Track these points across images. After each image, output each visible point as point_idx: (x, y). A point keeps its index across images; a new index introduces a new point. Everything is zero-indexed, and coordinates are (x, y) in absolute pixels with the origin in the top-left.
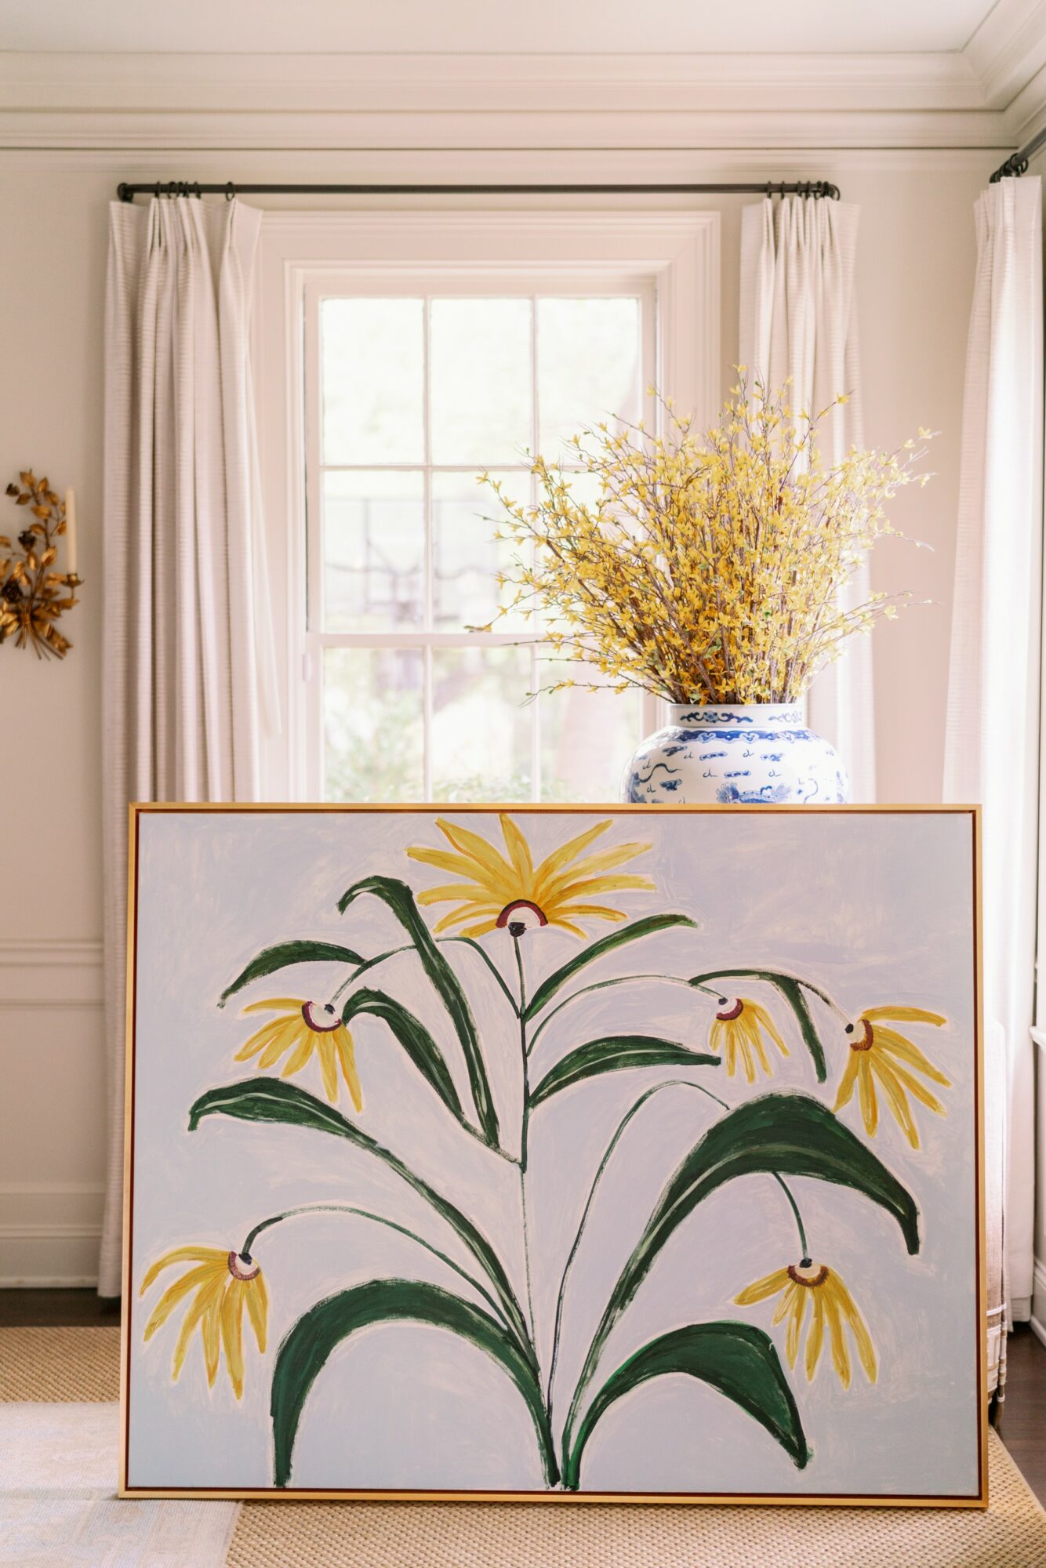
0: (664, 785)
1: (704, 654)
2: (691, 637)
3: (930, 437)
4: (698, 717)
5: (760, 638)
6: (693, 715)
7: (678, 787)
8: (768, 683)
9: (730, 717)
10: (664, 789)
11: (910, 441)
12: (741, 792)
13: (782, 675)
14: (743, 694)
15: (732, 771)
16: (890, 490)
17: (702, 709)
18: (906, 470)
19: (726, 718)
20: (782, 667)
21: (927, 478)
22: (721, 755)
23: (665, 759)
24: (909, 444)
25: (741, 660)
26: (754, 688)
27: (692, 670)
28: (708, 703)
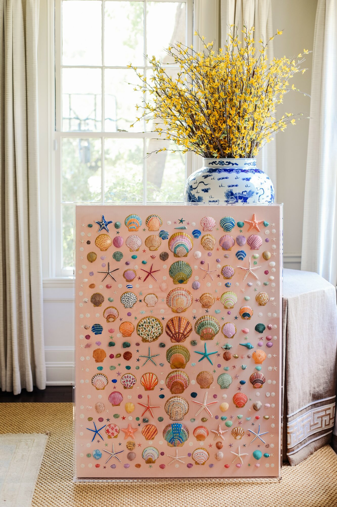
0: (203, 190)
1: (219, 137)
2: (214, 130)
3: (308, 53)
4: (216, 163)
5: (243, 131)
6: (214, 162)
7: (209, 191)
8: (245, 150)
9: (229, 163)
10: (203, 192)
11: (300, 54)
12: (234, 193)
13: (250, 147)
14: (235, 154)
15: (231, 184)
16: (291, 75)
17: (218, 160)
18: (297, 67)
19: (227, 163)
20: (250, 143)
21: (304, 71)
22: (226, 178)
23: (203, 179)
24: (300, 56)
25: (235, 140)
26: (240, 152)
27: (214, 144)
28: (220, 157)
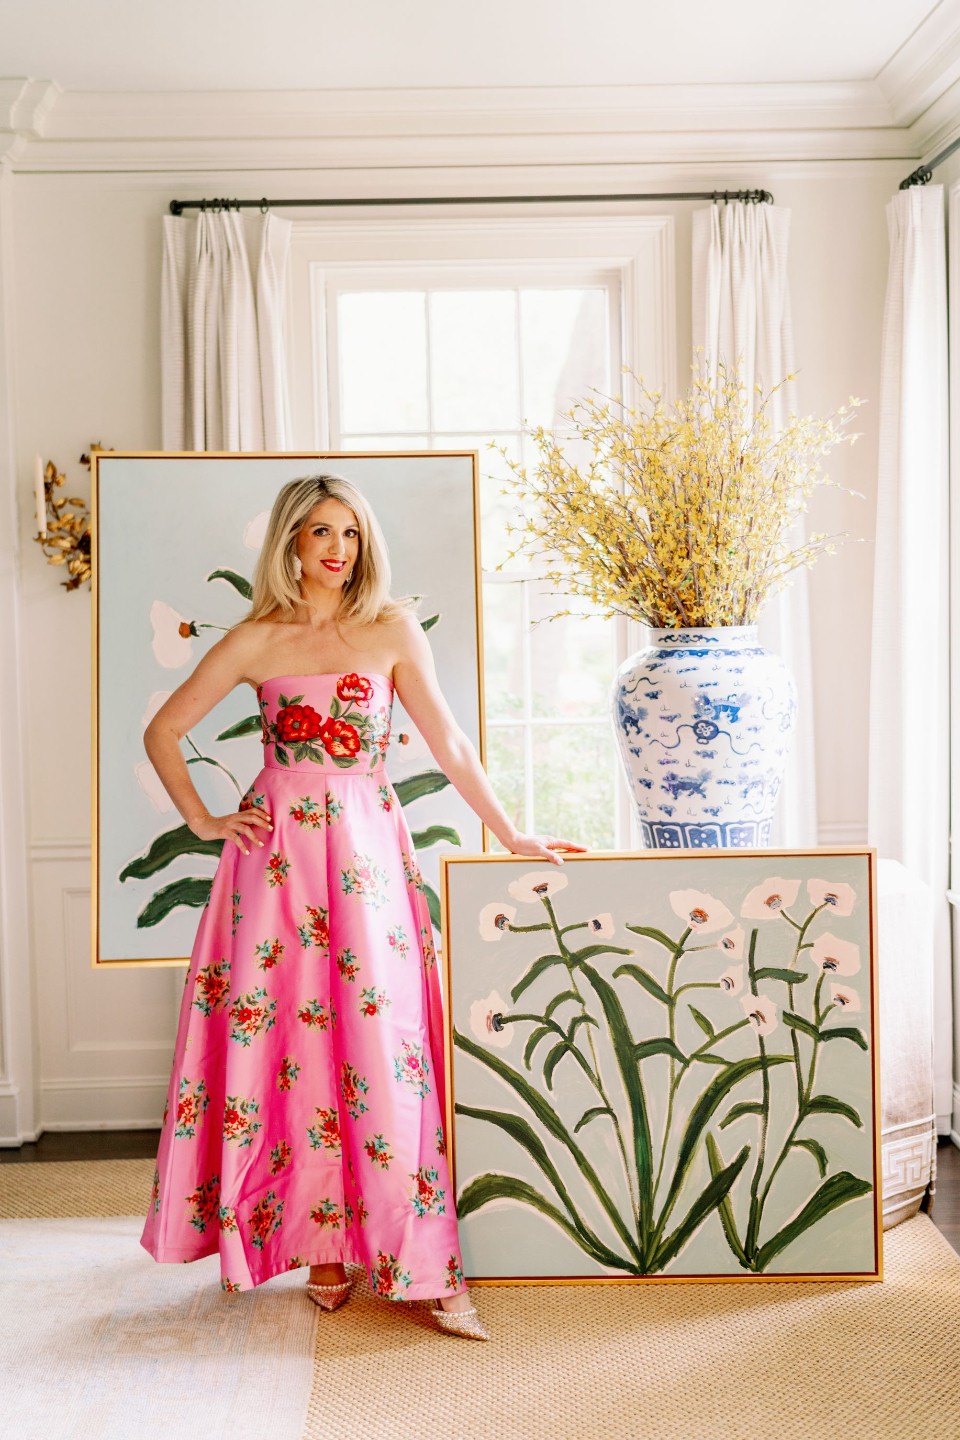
0: (647, 695)
1: (678, 587)
2: (668, 572)
3: (859, 404)
4: (673, 638)
5: (725, 572)
6: (669, 637)
7: (659, 696)
8: (730, 609)
9: (700, 637)
10: (648, 698)
11: (843, 408)
12: (711, 699)
13: (742, 602)
14: (711, 619)
15: (704, 682)
16: (826, 448)
17: (677, 632)
18: (839, 431)
19: (696, 639)
20: (741, 596)
21: (855, 437)
22: (695, 669)
23: (647, 673)
24: (842, 410)
25: (710, 591)
26: (721, 614)
27: (668, 599)
28: (682, 627)
